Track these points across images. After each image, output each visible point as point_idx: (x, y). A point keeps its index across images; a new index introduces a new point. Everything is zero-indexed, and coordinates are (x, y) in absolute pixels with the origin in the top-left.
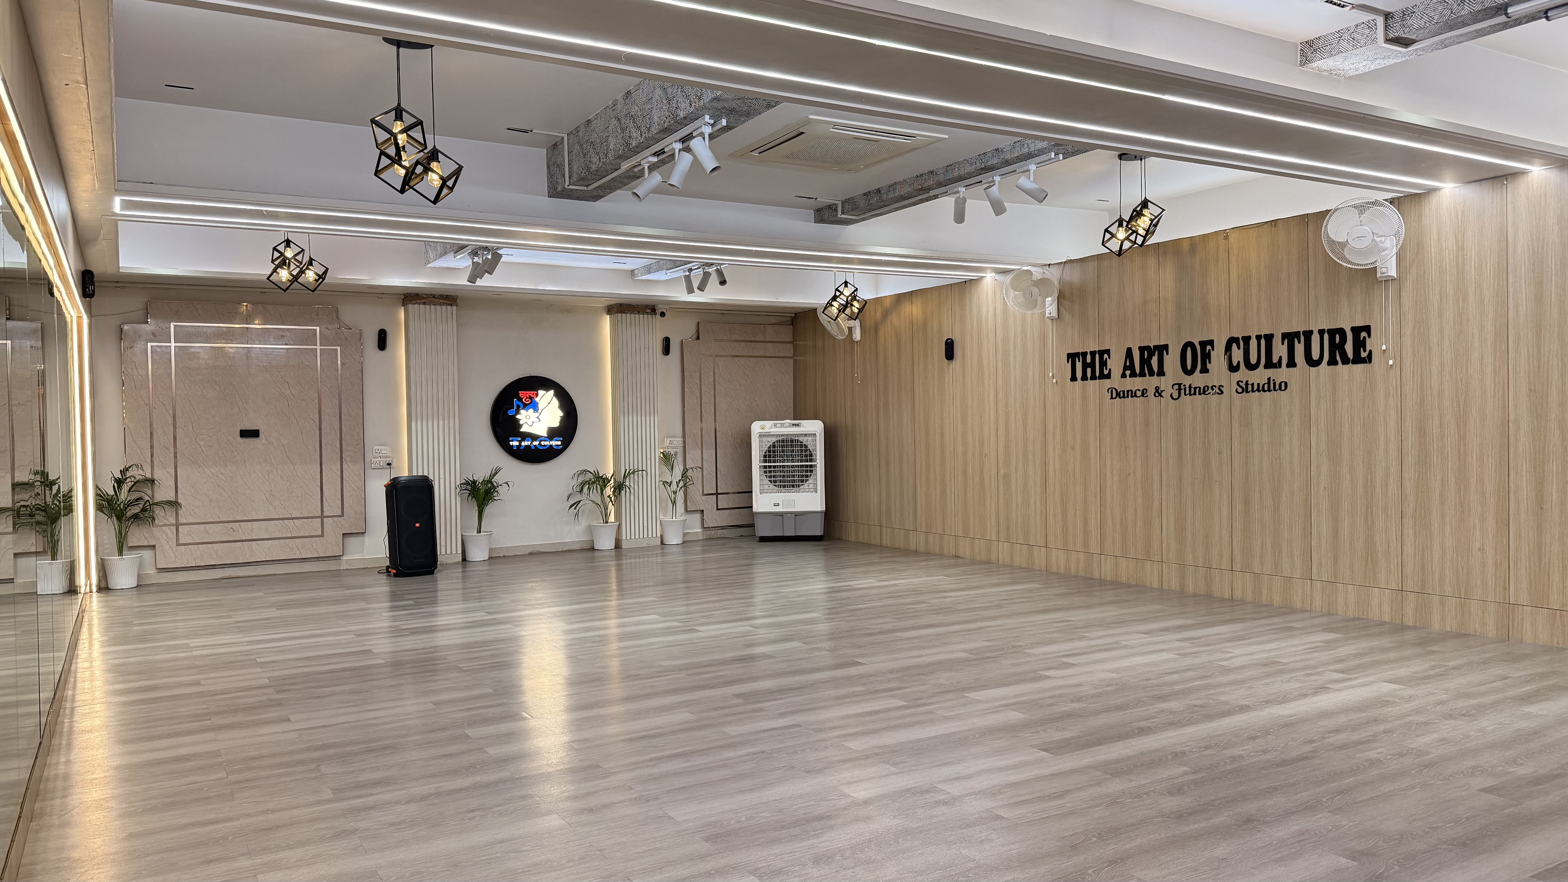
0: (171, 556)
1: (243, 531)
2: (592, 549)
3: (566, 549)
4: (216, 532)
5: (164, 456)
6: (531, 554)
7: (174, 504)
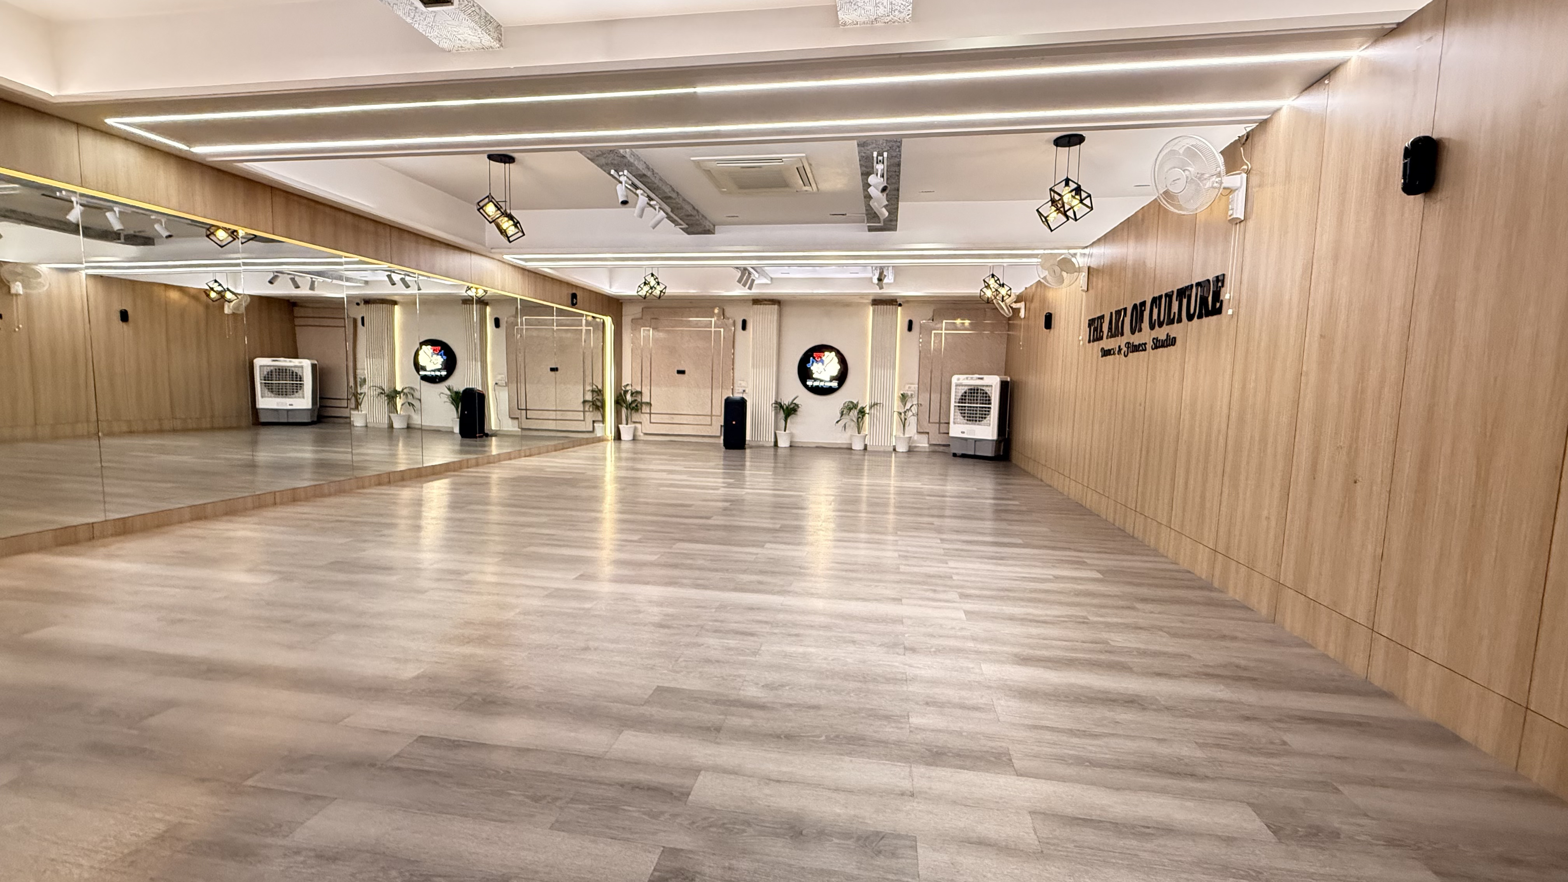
0: (647, 427)
1: (677, 419)
2: (851, 449)
3: (837, 446)
4: (666, 419)
5: (646, 381)
6: (817, 447)
7: (649, 404)
